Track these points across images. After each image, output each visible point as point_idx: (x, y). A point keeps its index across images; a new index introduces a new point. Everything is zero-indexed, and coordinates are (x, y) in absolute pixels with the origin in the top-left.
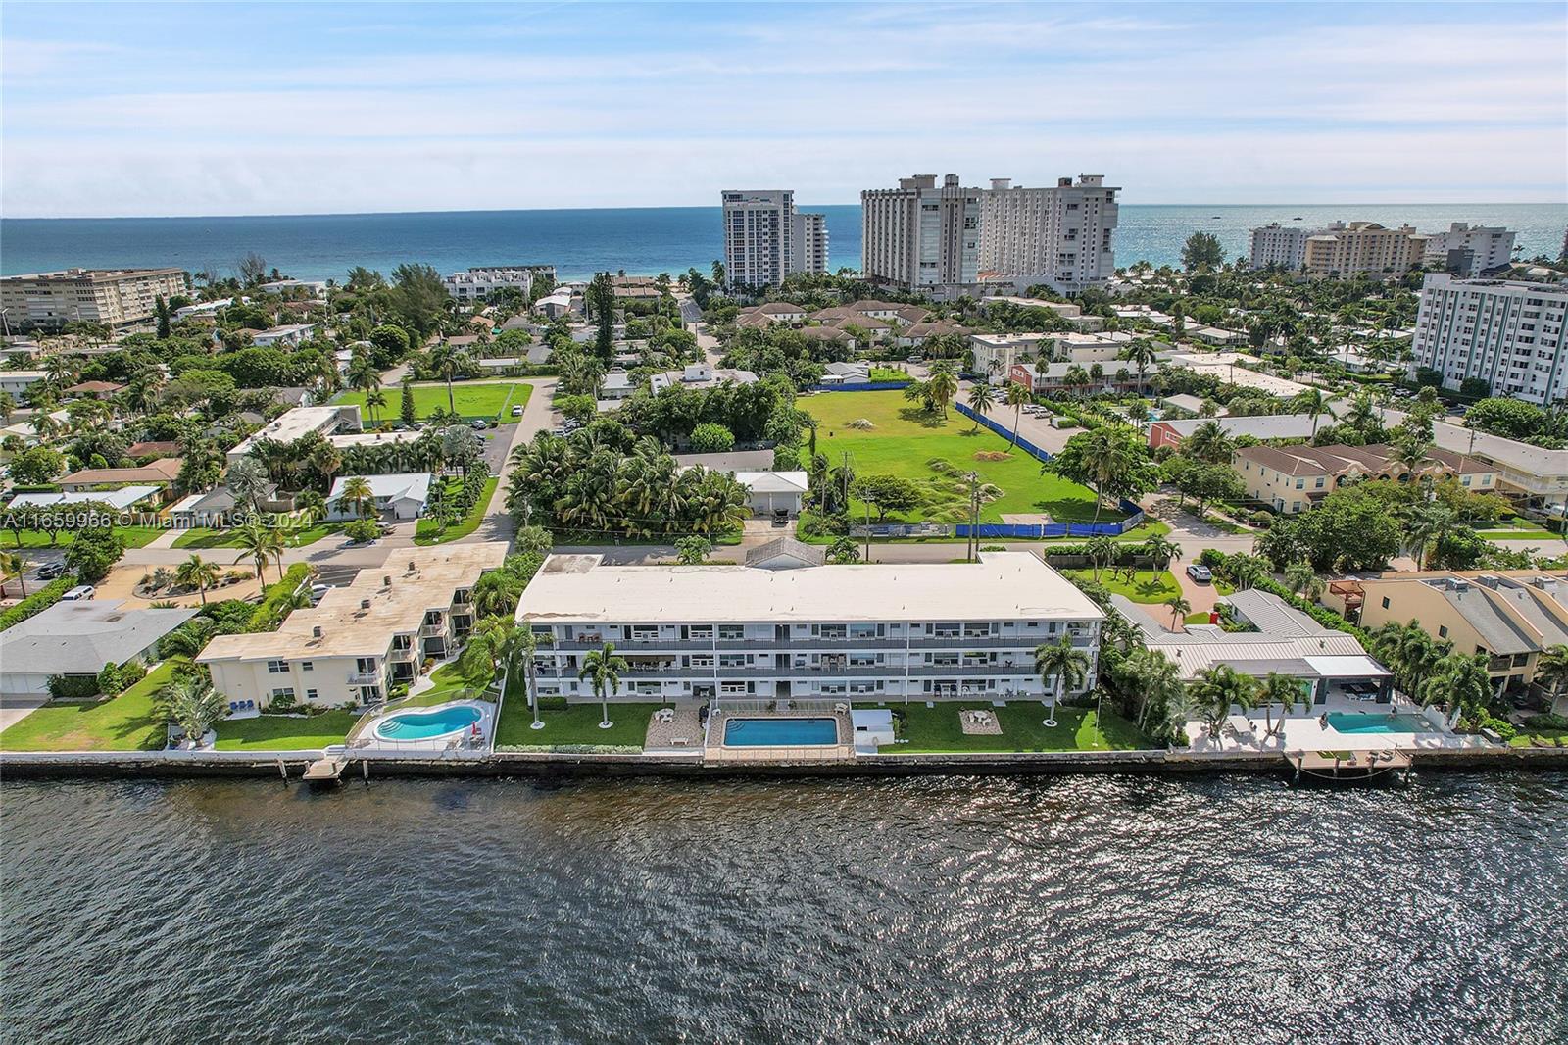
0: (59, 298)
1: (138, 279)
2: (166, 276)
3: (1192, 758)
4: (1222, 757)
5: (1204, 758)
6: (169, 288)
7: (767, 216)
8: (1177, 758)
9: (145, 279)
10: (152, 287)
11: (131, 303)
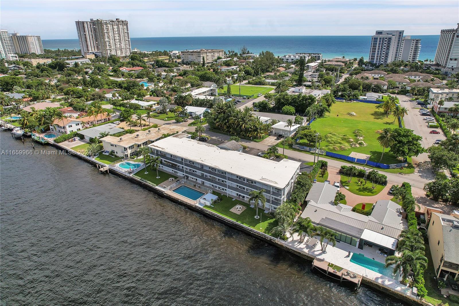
0: (194, 56)
1: (212, 52)
2: (219, 51)
3: (284, 245)
4: (294, 249)
5: (288, 247)
6: (220, 54)
7: (386, 40)
8: (279, 243)
9: (214, 52)
10: (215, 54)
11: (209, 58)
